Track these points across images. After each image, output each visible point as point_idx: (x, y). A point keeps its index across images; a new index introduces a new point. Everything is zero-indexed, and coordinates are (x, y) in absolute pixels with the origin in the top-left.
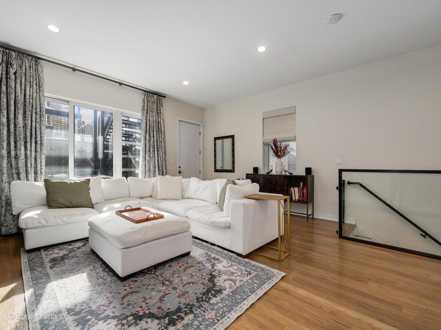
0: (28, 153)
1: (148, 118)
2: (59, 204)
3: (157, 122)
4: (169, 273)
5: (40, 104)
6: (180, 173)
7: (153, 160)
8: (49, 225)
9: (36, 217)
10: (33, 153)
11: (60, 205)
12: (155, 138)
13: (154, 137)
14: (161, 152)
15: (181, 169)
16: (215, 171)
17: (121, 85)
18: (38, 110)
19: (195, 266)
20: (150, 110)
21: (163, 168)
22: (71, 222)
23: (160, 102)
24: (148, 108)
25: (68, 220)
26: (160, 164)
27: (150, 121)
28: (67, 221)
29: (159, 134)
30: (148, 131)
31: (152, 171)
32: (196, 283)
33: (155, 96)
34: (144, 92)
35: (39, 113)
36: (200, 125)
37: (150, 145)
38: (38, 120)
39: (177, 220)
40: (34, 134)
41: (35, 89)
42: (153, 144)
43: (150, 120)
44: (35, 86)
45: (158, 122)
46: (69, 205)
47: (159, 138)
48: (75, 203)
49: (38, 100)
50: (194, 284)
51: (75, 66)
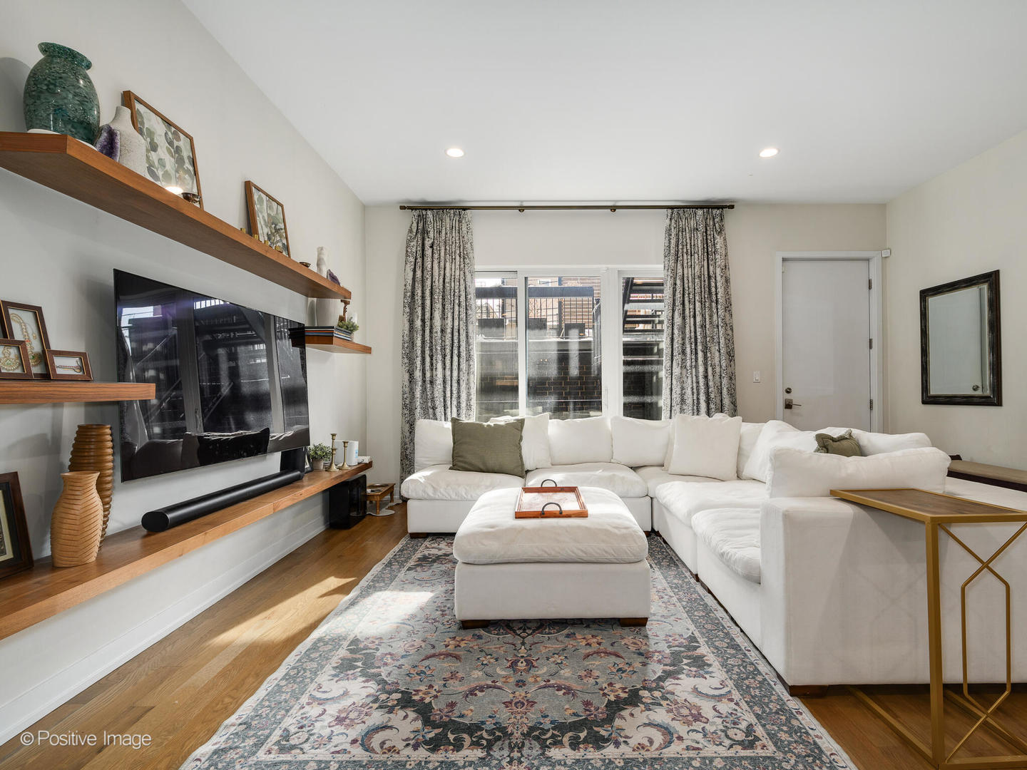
0: (448, 373)
1: (680, 271)
2: (465, 463)
3: (706, 276)
4: (550, 649)
5: (466, 288)
6: (788, 406)
7: (694, 374)
8: (437, 497)
9: (422, 480)
10: (455, 374)
11: (466, 466)
12: (699, 319)
13: (695, 317)
14: (717, 354)
15: (793, 397)
16: (924, 402)
17: (615, 211)
18: (463, 298)
19: (623, 655)
20: (685, 250)
21: (721, 393)
22: (469, 497)
23: (714, 225)
24: (680, 247)
25: (466, 494)
26: (711, 383)
27: (685, 279)
28: (464, 494)
29: (711, 308)
30: (678, 303)
31: (689, 401)
32: (573, 695)
33: (700, 212)
34: (670, 211)
35: (463, 304)
36: (868, 260)
37: (683, 339)
38: (463, 316)
39: (609, 528)
40: (456, 341)
41: (458, 263)
42: (693, 334)
43: (686, 275)
44: (458, 258)
45: (709, 277)
46: (482, 467)
47: (711, 316)
48: (491, 463)
49: (462, 281)
50: (568, 694)
51: (522, 201)
